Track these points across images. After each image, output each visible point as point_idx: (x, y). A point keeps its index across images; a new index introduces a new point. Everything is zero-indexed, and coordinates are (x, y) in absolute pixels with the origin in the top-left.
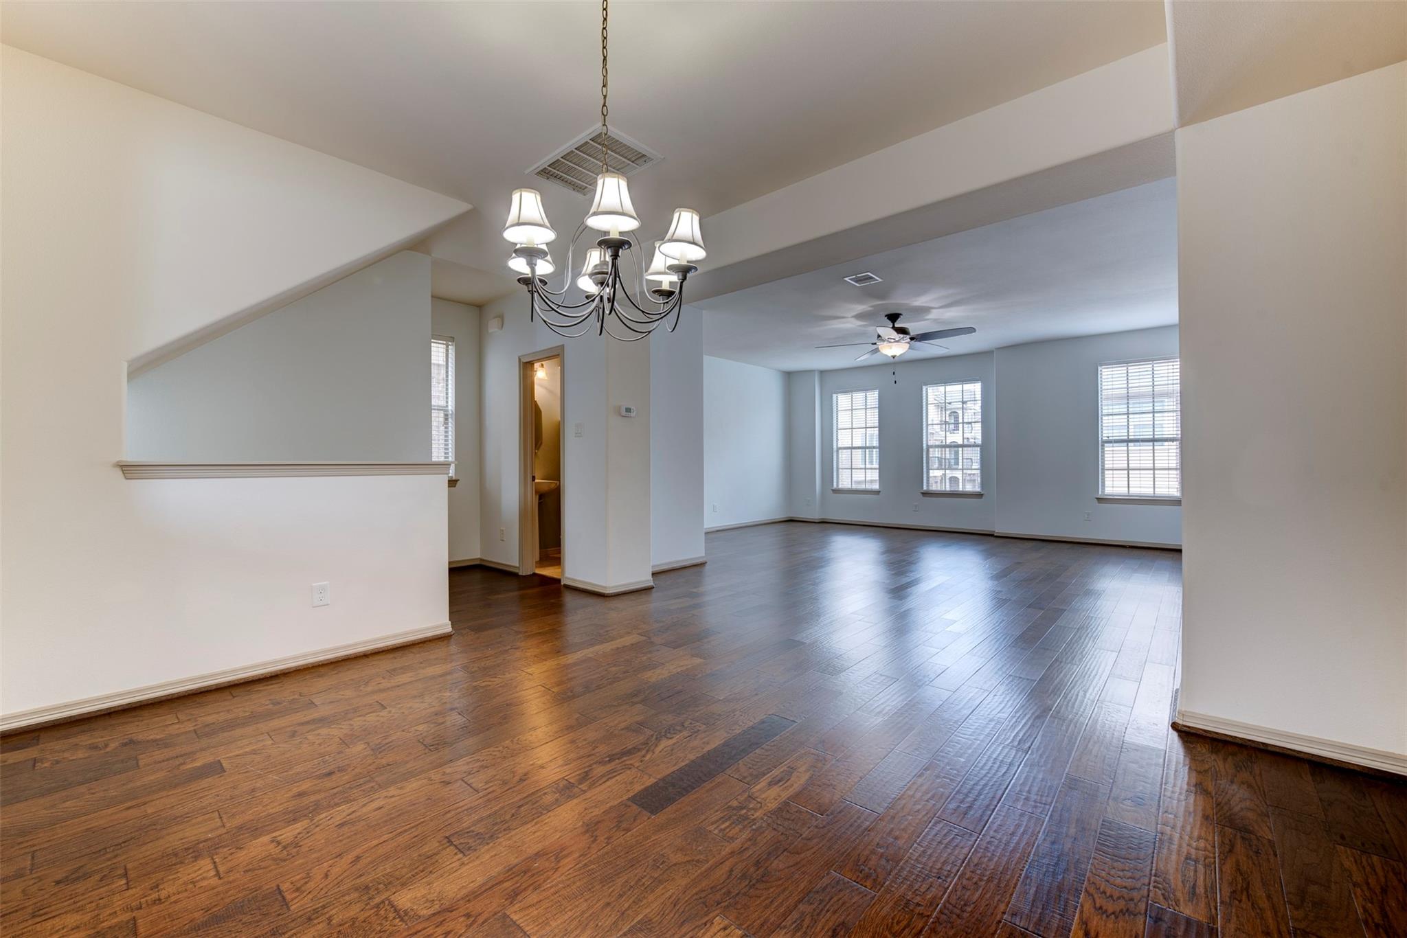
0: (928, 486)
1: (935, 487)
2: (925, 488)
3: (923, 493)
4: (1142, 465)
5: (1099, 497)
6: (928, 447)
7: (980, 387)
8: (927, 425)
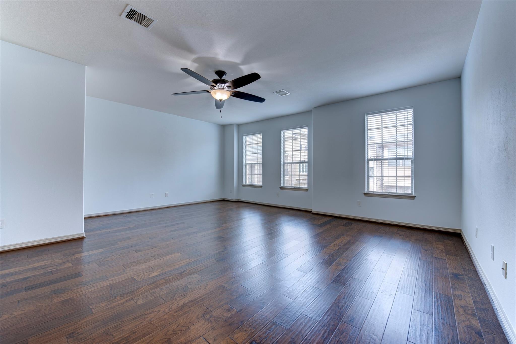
0: (284, 184)
1: (288, 184)
2: (282, 185)
3: (281, 188)
4: (389, 174)
6: (284, 163)
7: (307, 130)
8: (284, 151)
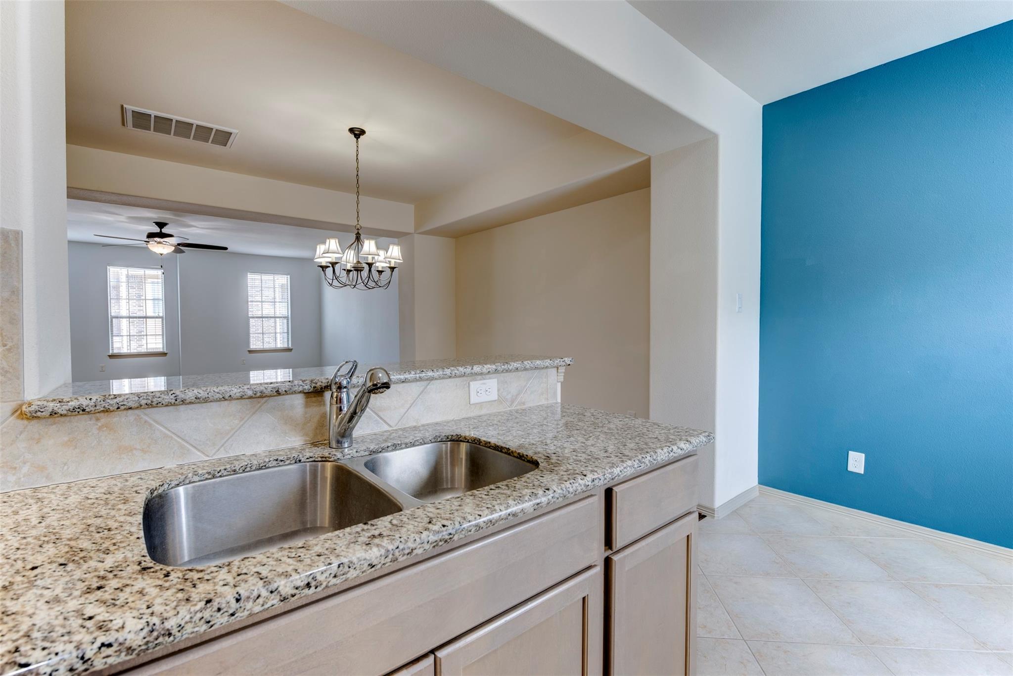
1: (114, 351)
2: (111, 352)
3: (109, 356)
5: (249, 350)
